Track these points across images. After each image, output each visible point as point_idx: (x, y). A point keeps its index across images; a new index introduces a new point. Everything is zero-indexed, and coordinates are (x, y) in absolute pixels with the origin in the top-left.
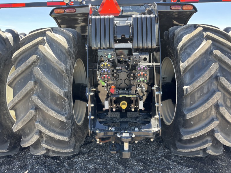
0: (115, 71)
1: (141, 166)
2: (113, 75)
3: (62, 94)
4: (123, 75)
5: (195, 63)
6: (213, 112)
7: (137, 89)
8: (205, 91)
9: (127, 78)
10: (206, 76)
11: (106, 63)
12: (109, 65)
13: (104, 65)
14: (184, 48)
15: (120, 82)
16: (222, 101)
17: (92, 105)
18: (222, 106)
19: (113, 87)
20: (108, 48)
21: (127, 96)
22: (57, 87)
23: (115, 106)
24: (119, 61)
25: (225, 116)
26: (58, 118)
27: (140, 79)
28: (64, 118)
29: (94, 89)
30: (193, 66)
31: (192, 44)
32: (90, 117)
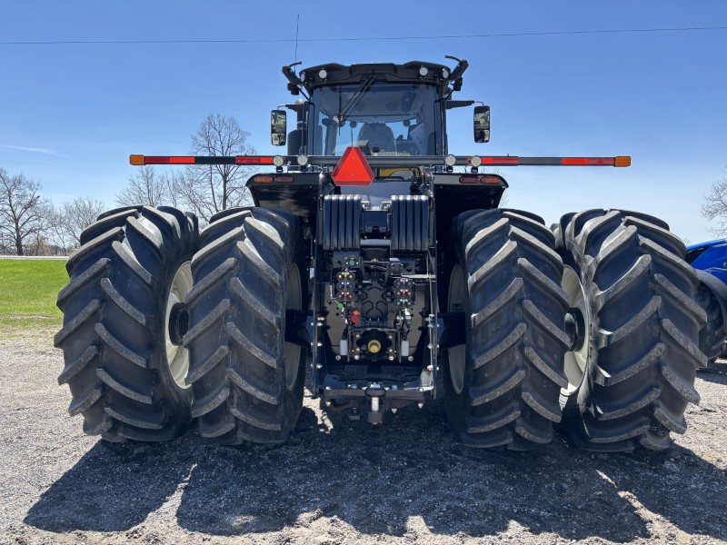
0: (360, 287)
1: (403, 462)
2: (357, 293)
3: (274, 322)
4: (375, 294)
5: (489, 277)
6: (517, 357)
7: (398, 318)
8: (503, 322)
9: (382, 300)
10: (503, 298)
11: (346, 274)
12: (351, 277)
13: (343, 276)
14: (475, 253)
15: (368, 306)
16: (531, 339)
17: (319, 345)
18: (529, 346)
19: (356, 313)
20: (350, 249)
21: (379, 329)
22: (267, 310)
23: (358, 349)
24: (367, 269)
25: (534, 362)
26: (265, 361)
27: (401, 300)
28: (274, 361)
29: (322, 319)
30: (486, 282)
31: (488, 245)
32: (315, 366)
